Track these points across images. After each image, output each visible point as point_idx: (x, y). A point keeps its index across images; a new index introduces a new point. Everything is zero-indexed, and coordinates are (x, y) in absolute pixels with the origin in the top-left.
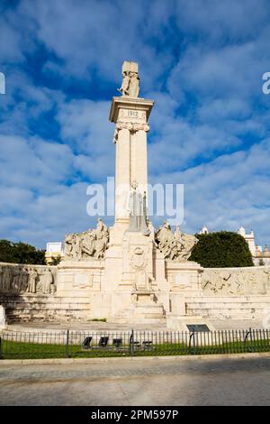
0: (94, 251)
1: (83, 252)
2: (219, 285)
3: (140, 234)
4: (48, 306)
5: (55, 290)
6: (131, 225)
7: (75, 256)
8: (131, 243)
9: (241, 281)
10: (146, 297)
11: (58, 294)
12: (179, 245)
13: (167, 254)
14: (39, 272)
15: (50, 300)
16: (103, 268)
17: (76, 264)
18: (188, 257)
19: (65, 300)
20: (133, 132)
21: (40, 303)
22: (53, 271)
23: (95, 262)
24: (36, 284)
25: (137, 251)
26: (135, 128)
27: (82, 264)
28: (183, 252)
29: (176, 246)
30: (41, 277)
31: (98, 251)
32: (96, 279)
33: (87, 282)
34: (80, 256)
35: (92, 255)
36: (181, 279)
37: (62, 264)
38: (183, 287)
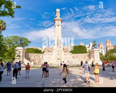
2: (75, 57)
4: (42, 61)
8: (57, 49)
9: (80, 56)
11: (44, 59)
14: (40, 55)
16: (52, 54)
21: (40, 61)
24: (39, 57)
26: (59, 25)
27: (48, 53)
29: (67, 50)
35: (50, 52)
36: (68, 56)
37: (44, 53)
38: (68, 58)
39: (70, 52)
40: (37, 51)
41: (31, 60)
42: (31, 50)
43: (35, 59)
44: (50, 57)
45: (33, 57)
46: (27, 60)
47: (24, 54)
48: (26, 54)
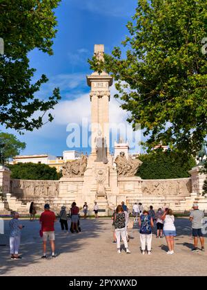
2: (152, 189)
3: (102, 163)
4: (54, 202)
5: (58, 194)
6: (98, 157)
7: (68, 175)
8: (96, 168)
9: (165, 187)
10: (102, 197)
11: (60, 196)
12: (129, 167)
13: (121, 172)
14: (49, 184)
15: (56, 199)
16: (83, 181)
17: (69, 179)
18: (135, 173)
19: (64, 199)
20: (100, 97)
21: (50, 201)
22: (57, 184)
23: (79, 178)
24: (48, 190)
25: (100, 172)
26: (101, 94)
27: (71, 179)
28: (131, 171)
29: (127, 167)
30: (50, 187)
31: (80, 171)
32: (80, 187)
33: (75, 189)
34: (71, 174)
35: (77, 174)
36: (129, 186)
37: (61, 179)
38: (129, 191)
39: (135, 175)
40: (42, 172)
41: (25, 199)
42: (25, 170)
43: (37, 195)
44: (77, 188)
45: (32, 188)
46: (15, 198)
47: (8, 183)
48: (11, 182)
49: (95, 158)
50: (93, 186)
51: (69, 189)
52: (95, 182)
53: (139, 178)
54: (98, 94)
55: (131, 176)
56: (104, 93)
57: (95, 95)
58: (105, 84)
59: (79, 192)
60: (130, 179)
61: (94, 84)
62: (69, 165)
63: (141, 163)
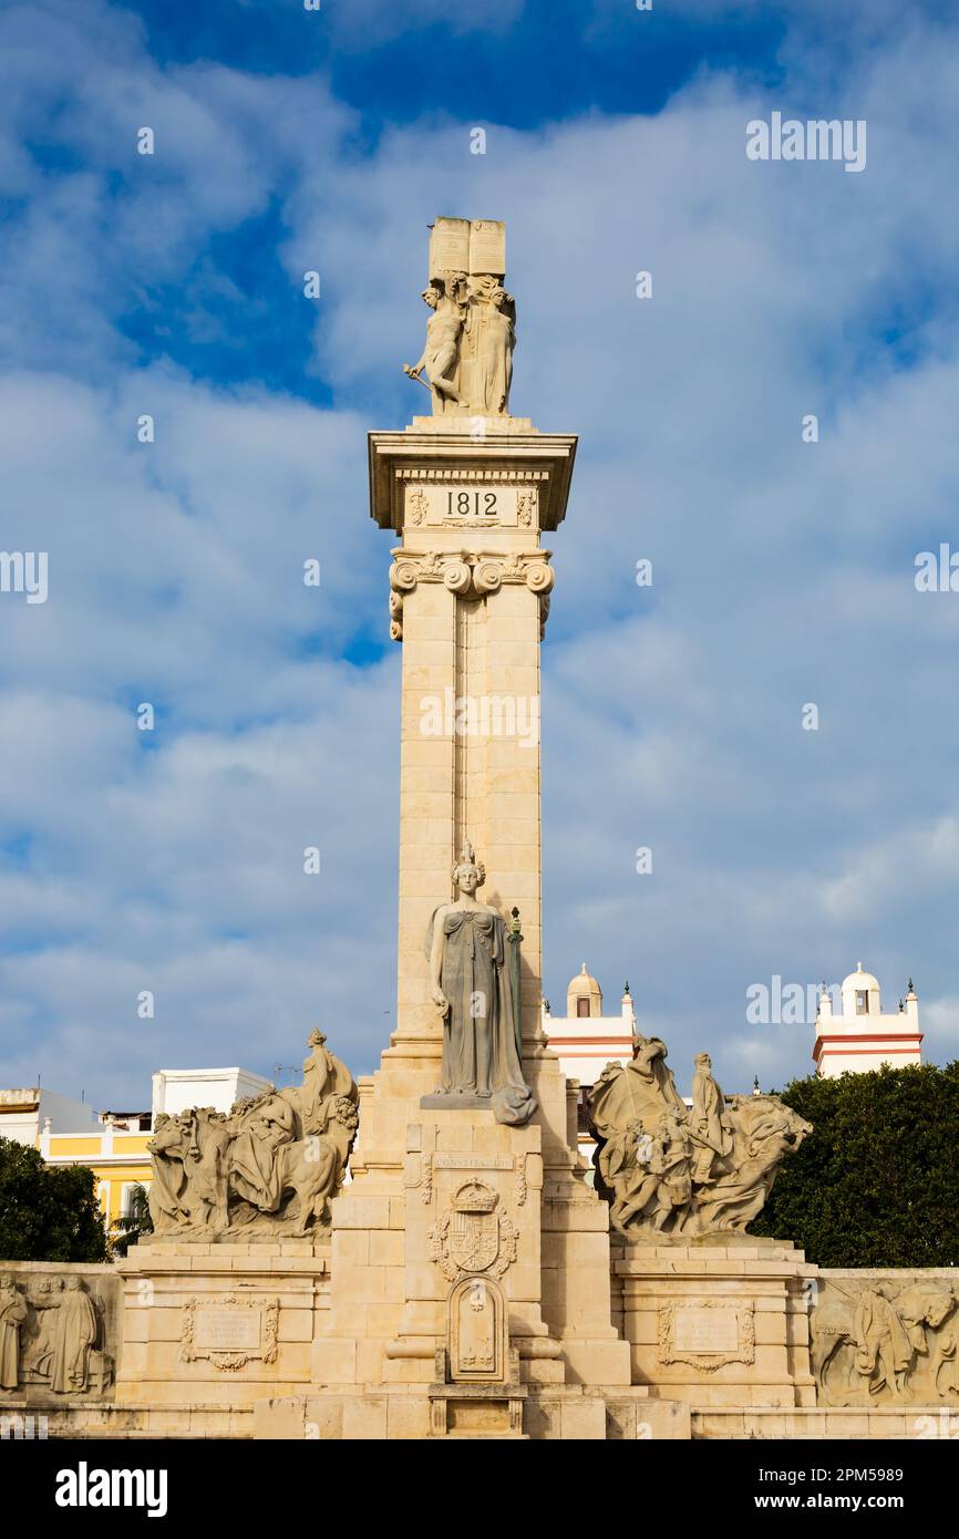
0: (288, 1195)
1: (234, 1200)
5: (111, 1377)
6: (449, 1073)
7: (198, 1217)
8: (440, 1159)
10: (493, 1413)
12: (703, 1158)
13: (637, 1203)
14: (35, 1294)
16: (323, 1276)
17: (202, 1255)
18: (750, 1212)
20: (469, 597)
22: (98, 1290)
23: (291, 1247)
24: (22, 1349)
25: (468, 1200)
26: (481, 580)
27: (226, 1256)
28: (724, 1193)
29: (688, 1163)
30: (46, 1319)
31: (302, 1190)
32: (294, 1326)
33: (249, 1338)
34: (221, 1217)
35: (276, 1214)
36: (708, 1322)
38: (709, 1364)
39: (753, 1229)
44: (273, 1333)
49: (428, 1078)
50: (406, 1318)
51: (204, 1341)
52: (430, 1282)
53: (788, 1258)
54: (456, 573)
55: (721, 1238)
56: (508, 568)
57: (435, 580)
58: (515, 500)
59: (285, 1370)
60: (712, 1258)
61: (426, 501)
62: (210, 1143)
63: (803, 1127)
